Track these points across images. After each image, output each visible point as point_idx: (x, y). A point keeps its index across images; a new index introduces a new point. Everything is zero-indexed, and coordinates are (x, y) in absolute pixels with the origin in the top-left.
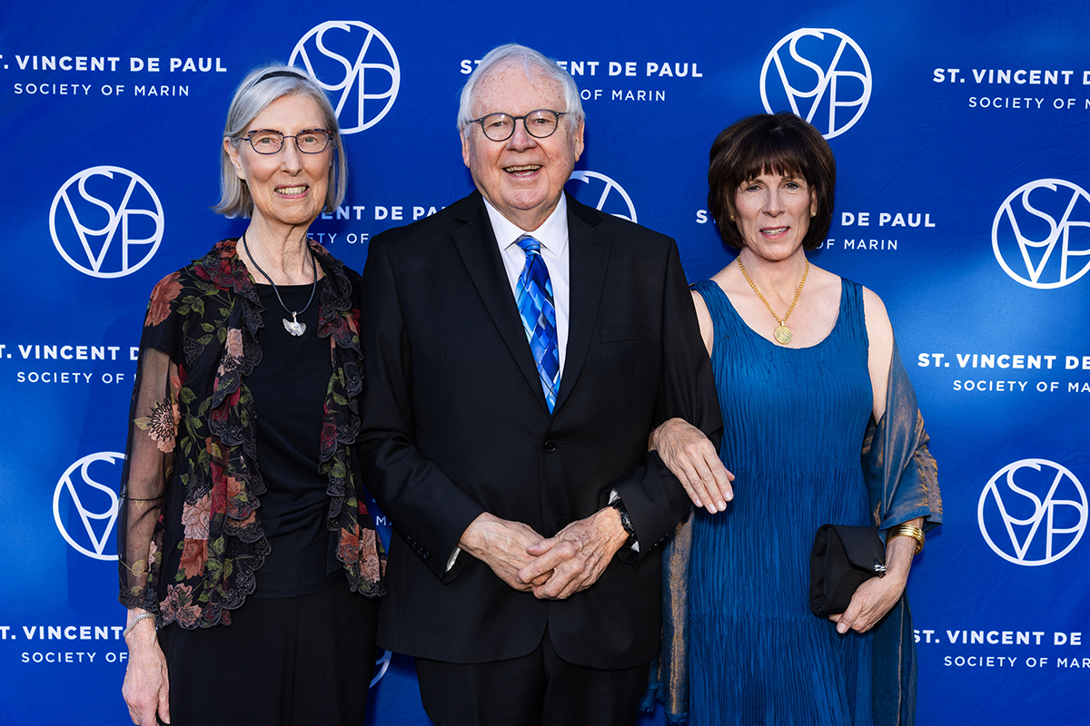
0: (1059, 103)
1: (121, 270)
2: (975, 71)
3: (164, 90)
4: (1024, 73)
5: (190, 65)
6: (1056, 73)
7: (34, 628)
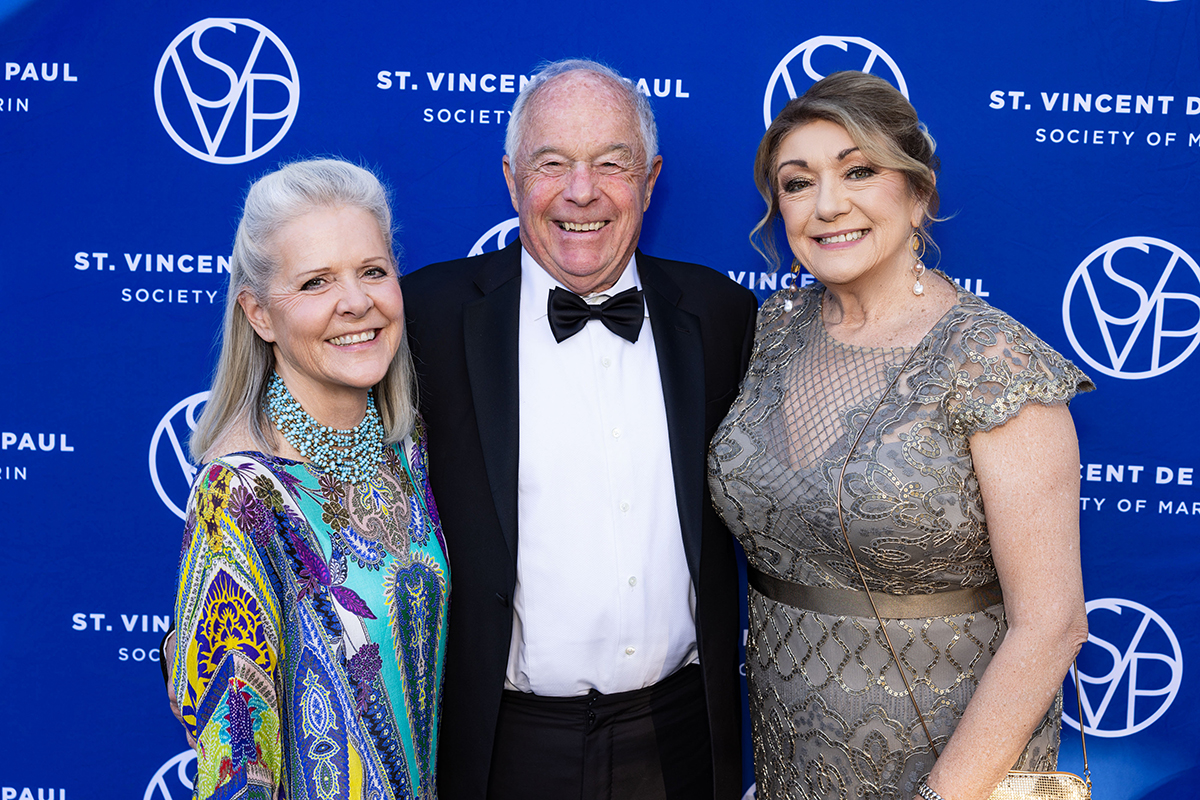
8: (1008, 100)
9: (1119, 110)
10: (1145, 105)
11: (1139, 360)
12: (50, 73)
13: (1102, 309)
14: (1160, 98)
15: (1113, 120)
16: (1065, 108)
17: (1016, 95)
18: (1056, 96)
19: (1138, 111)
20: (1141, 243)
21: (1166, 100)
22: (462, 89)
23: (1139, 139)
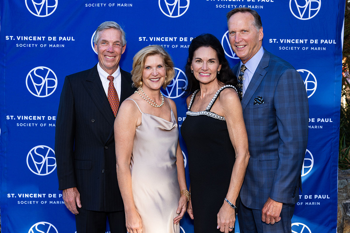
0: (304, 49)
2: (281, 40)
3: (58, 45)
4: (294, 40)
5: (64, 39)
6: (303, 40)
7: (21, 194)
8: (273, 41)
9: (296, 43)
12: (69, 39)
15: (295, 45)
16: (285, 42)
17: (275, 40)
19: (300, 43)
21: (306, 40)
23: (301, 49)
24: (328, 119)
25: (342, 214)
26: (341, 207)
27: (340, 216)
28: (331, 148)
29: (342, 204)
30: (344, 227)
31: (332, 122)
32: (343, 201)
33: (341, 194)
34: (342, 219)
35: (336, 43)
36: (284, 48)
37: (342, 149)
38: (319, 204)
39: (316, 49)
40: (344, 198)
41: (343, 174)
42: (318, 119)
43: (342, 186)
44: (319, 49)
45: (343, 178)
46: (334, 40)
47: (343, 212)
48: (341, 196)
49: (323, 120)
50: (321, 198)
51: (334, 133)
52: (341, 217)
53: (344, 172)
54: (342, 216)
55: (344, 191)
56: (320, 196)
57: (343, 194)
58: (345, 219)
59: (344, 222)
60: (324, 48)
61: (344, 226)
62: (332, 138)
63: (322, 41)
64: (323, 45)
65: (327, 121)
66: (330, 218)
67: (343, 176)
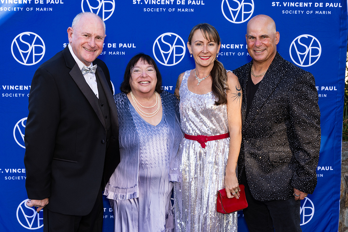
0: (308, 12)
1: (33, 63)
2: (284, 3)
3: (45, 9)
4: (298, 3)
5: (52, 1)
6: (307, 3)
7: (8, 169)
8: (276, 4)
9: (300, 6)
10: (306, 5)
11: (306, 63)
13: (298, 51)
14: (309, 3)
15: (299, 8)
16: (288, 6)
17: (278, 3)
18: (286, 3)
19: (304, 6)
20: (306, 36)
21: (310, 4)
22: (152, 3)
23: (305, 13)
24: (332, 87)
25: (344, 187)
26: (343, 180)
27: (342, 189)
28: (336, 118)
29: (344, 177)
30: (346, 201)
31: (336, 90)
32: (345, 173)
33: (343, 166)
34: (344, 193)
35: (341, 7)
36: (287, 12)
37: (344, 119)
38: (322, 176)
39: (321, 12)
40: (346, 171)
41: (345, 146)
42: (322, 87)
43: (345, 158)
44: (324, 12)
45: (346, 149)
46: (340, 4)
47: (345, 185)
48: (343, 168)
49: (327, 88)
50: (324, 170)
51: (338, 102)
52: (343, 191)
53: (347, 143)
54: (344, 189)
55: (346, 163)
56: (323, 167)
57: (346, 167)
58: (347, 192)
59: (346, 196)
60: (329, 12)
61: (346, 199)
62: (336, 107)
63: (327, 4)
64: (328, 9)
65: (331, 89)
66: (333, 190)
67: (346, 147)
